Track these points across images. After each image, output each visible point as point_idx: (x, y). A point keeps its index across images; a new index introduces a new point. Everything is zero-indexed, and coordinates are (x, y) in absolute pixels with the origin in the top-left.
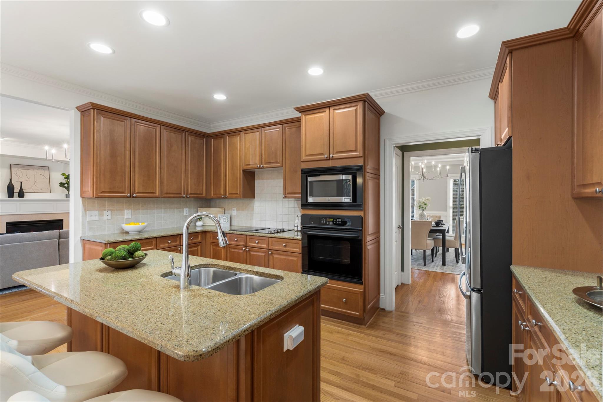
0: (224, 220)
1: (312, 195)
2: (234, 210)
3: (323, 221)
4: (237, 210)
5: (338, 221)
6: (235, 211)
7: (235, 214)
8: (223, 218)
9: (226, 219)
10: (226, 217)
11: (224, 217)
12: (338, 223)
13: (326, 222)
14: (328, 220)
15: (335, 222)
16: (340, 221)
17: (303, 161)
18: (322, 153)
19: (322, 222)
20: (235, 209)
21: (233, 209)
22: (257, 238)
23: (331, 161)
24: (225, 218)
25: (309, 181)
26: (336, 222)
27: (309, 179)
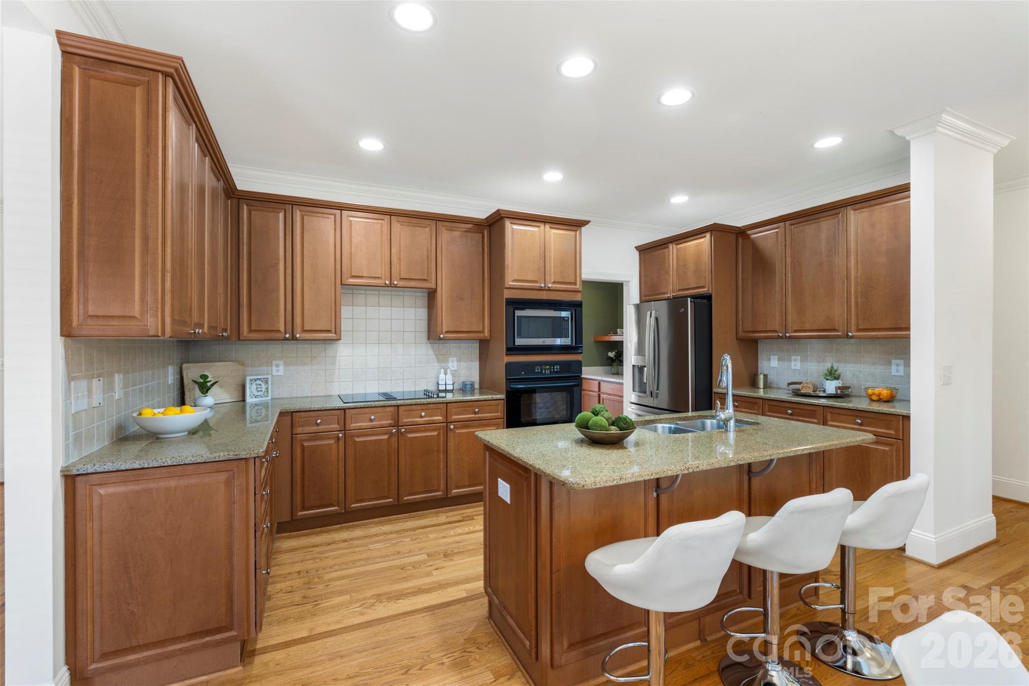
0: (257, 388)
1: (520, 336)
2: (277, 366)
3: (538, 369)
4: (286, 365)
5: (556, 368)
6: (281, 368)
7: (281, 373)
8: (257, 385)
9: (263, 385)
10: (262, 381)
11: (258, 382)
12: (556, 370)
13: (542, 371)
14: (543, 367)
15: (552, 370)
16: (558, 368)
17: (508, 286)
18: (535, 279)
19: (536, 371)
20: (281, 362)
21: (274, 362)
22: (424, 407)
23: (544, 291)
24: (260, 385)
25: (517, 316)
26: (554, 370)
27: (518, 313)
